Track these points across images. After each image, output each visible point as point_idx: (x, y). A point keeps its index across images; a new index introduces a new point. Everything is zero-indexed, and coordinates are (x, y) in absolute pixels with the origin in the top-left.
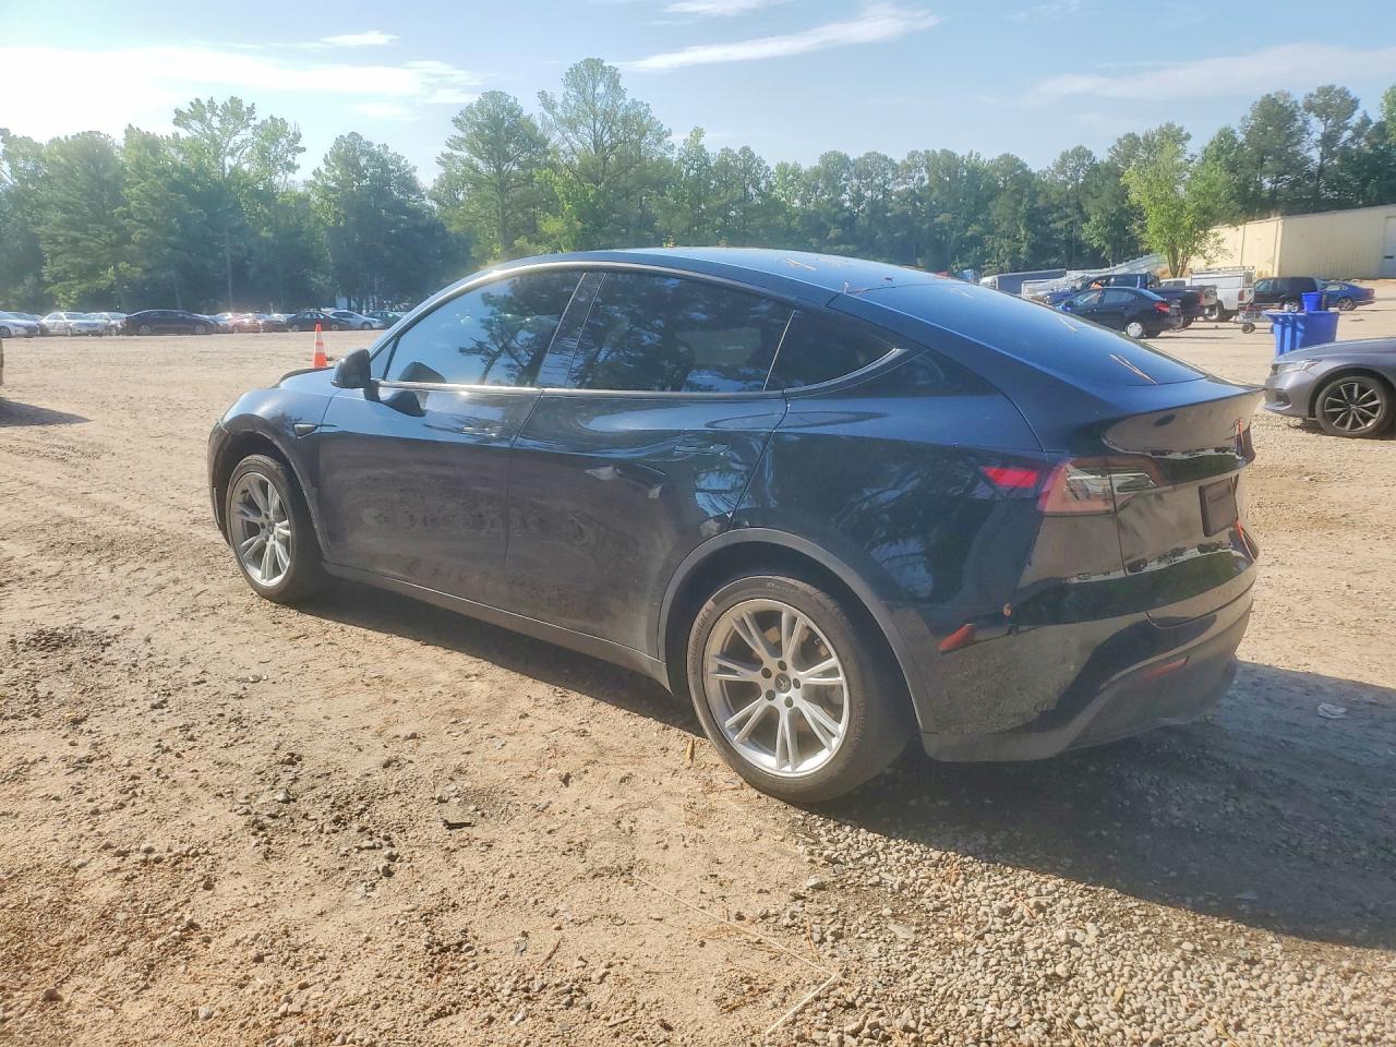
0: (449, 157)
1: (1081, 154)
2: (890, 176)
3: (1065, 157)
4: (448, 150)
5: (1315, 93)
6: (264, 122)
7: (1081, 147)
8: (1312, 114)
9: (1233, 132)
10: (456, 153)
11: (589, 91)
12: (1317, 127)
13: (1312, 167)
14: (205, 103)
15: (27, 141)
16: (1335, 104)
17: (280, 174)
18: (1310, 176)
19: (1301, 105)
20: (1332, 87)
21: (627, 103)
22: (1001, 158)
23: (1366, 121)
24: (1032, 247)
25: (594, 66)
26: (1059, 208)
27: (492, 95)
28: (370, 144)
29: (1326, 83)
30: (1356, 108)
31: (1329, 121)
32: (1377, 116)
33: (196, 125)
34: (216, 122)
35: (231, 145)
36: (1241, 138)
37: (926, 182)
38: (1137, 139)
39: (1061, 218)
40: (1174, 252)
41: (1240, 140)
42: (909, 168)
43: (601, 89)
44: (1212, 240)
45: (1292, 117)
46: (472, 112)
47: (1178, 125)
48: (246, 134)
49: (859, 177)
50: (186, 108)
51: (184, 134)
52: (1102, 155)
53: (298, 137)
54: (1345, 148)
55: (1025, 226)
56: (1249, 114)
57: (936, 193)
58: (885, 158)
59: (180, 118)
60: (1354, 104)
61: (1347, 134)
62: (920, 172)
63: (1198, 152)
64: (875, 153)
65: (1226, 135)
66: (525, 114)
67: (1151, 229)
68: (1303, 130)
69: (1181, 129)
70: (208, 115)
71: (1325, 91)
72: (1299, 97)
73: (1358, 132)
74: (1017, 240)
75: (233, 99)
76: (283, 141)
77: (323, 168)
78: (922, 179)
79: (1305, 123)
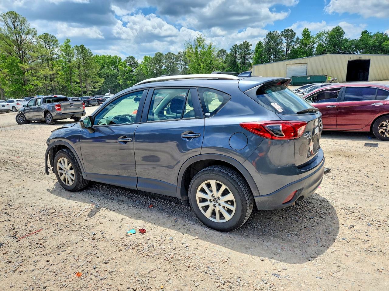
2: (174, 59)
3: (219, 52)
5: (284, 31)
7: (223, 49)
8: (283, 37)
9: (262, 43)
12: (285, 41)
13: (285, 53)
16: (289, 34)
18: (284, 55)
20: (288, 29)
23: (298, 39)
29: (287, 29)
30: (295, 35)
31: (288, 39)
32: (301, 38)
41: (264, 45)
42: (179, 56)
45: (278, 39)
47: (248, 41)
49: (166, 60)
54: (293, 48)
56: (266, 37)
58: (173, 54)
60: (294, 34)
61: (293, 43)
64: (170, 53)
65: (260, 44)
68: (281, 42)
69: (249, 43)
71: (287, 31)
72: (279, 32)
73: (296, 42)
79: (282, 40)
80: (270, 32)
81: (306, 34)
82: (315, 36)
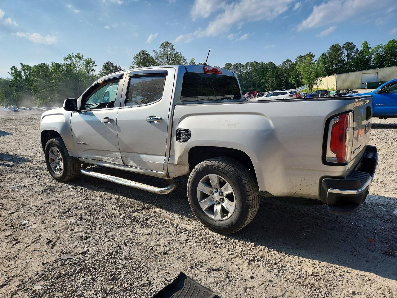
0: (132, 67)
1: (289, 61)
2: (242, 68)
3: (285, 62)
4: (132, 65)
5: (345, 44)
6: (86, 59)
7: (288, 59)
8: (344, 49)
9: (326, 54)
10: (134, 66)
11: (166, 49)
12: (346, 52)
13: (345, 62)
14: (71, 55)
15: (28, 66)
16: (350, 46)
17: (91, 72)
18: (345, 64)
19: (342, 47)
20: (349, 42)
21: (175, 52)
22: (269, 63)
23: (358, 50)
24: (277, 84)
25: (167, 43)
26: (283, 75)
27: (142, 51)
28: (113, 64)
30: (355, 47)
31: (349, 51)
32: (360, 49)
33: (69, 60)
34: (74, 59)
35: (78, 65)
36: (327, 55)
37: (251, 69)
38: (302, 57)
39: (283, 77)
40: (309, 84)
42: (247, 66)
43: (169, 49)
44: (319, 80)
45: (340, 50)
46: (137, 55)
48: (82, 62)
49: (235, 69)
50: (66, 57)
51: (66, 63)
52: (293, 61)
53: (94, 63)
54: (353, 57)
55: (275, 79)
56: (329, 49)
57: (253, 72)
58: (241, 64)
59: (65, 59)
60: (355, 46)
61: (353, 54)
62: (249, 67)
63: (317, 59)
65: (324, 55)
66: (151, 56)
67: (303, 79)
68: (342, 53)
69: (313, 54)
70: (72, 58)
72: (341, 45)
73: (356, 53)
74: (273, 83)
75: (78, 54)
76: (91, 64)
77: (102, 70)
78: (250, 69)
79: (343, 51)
80: (334, 45)
81: (366, 46)
82: (373, 48)
